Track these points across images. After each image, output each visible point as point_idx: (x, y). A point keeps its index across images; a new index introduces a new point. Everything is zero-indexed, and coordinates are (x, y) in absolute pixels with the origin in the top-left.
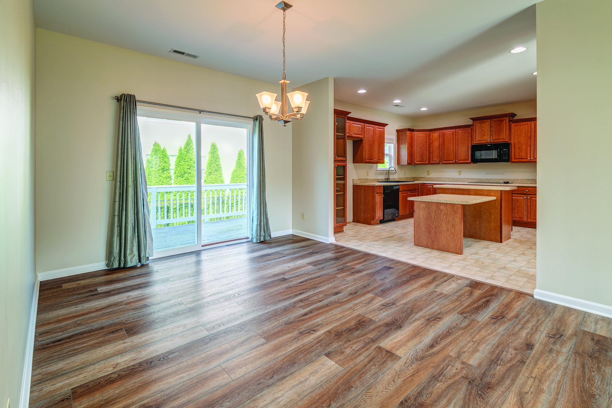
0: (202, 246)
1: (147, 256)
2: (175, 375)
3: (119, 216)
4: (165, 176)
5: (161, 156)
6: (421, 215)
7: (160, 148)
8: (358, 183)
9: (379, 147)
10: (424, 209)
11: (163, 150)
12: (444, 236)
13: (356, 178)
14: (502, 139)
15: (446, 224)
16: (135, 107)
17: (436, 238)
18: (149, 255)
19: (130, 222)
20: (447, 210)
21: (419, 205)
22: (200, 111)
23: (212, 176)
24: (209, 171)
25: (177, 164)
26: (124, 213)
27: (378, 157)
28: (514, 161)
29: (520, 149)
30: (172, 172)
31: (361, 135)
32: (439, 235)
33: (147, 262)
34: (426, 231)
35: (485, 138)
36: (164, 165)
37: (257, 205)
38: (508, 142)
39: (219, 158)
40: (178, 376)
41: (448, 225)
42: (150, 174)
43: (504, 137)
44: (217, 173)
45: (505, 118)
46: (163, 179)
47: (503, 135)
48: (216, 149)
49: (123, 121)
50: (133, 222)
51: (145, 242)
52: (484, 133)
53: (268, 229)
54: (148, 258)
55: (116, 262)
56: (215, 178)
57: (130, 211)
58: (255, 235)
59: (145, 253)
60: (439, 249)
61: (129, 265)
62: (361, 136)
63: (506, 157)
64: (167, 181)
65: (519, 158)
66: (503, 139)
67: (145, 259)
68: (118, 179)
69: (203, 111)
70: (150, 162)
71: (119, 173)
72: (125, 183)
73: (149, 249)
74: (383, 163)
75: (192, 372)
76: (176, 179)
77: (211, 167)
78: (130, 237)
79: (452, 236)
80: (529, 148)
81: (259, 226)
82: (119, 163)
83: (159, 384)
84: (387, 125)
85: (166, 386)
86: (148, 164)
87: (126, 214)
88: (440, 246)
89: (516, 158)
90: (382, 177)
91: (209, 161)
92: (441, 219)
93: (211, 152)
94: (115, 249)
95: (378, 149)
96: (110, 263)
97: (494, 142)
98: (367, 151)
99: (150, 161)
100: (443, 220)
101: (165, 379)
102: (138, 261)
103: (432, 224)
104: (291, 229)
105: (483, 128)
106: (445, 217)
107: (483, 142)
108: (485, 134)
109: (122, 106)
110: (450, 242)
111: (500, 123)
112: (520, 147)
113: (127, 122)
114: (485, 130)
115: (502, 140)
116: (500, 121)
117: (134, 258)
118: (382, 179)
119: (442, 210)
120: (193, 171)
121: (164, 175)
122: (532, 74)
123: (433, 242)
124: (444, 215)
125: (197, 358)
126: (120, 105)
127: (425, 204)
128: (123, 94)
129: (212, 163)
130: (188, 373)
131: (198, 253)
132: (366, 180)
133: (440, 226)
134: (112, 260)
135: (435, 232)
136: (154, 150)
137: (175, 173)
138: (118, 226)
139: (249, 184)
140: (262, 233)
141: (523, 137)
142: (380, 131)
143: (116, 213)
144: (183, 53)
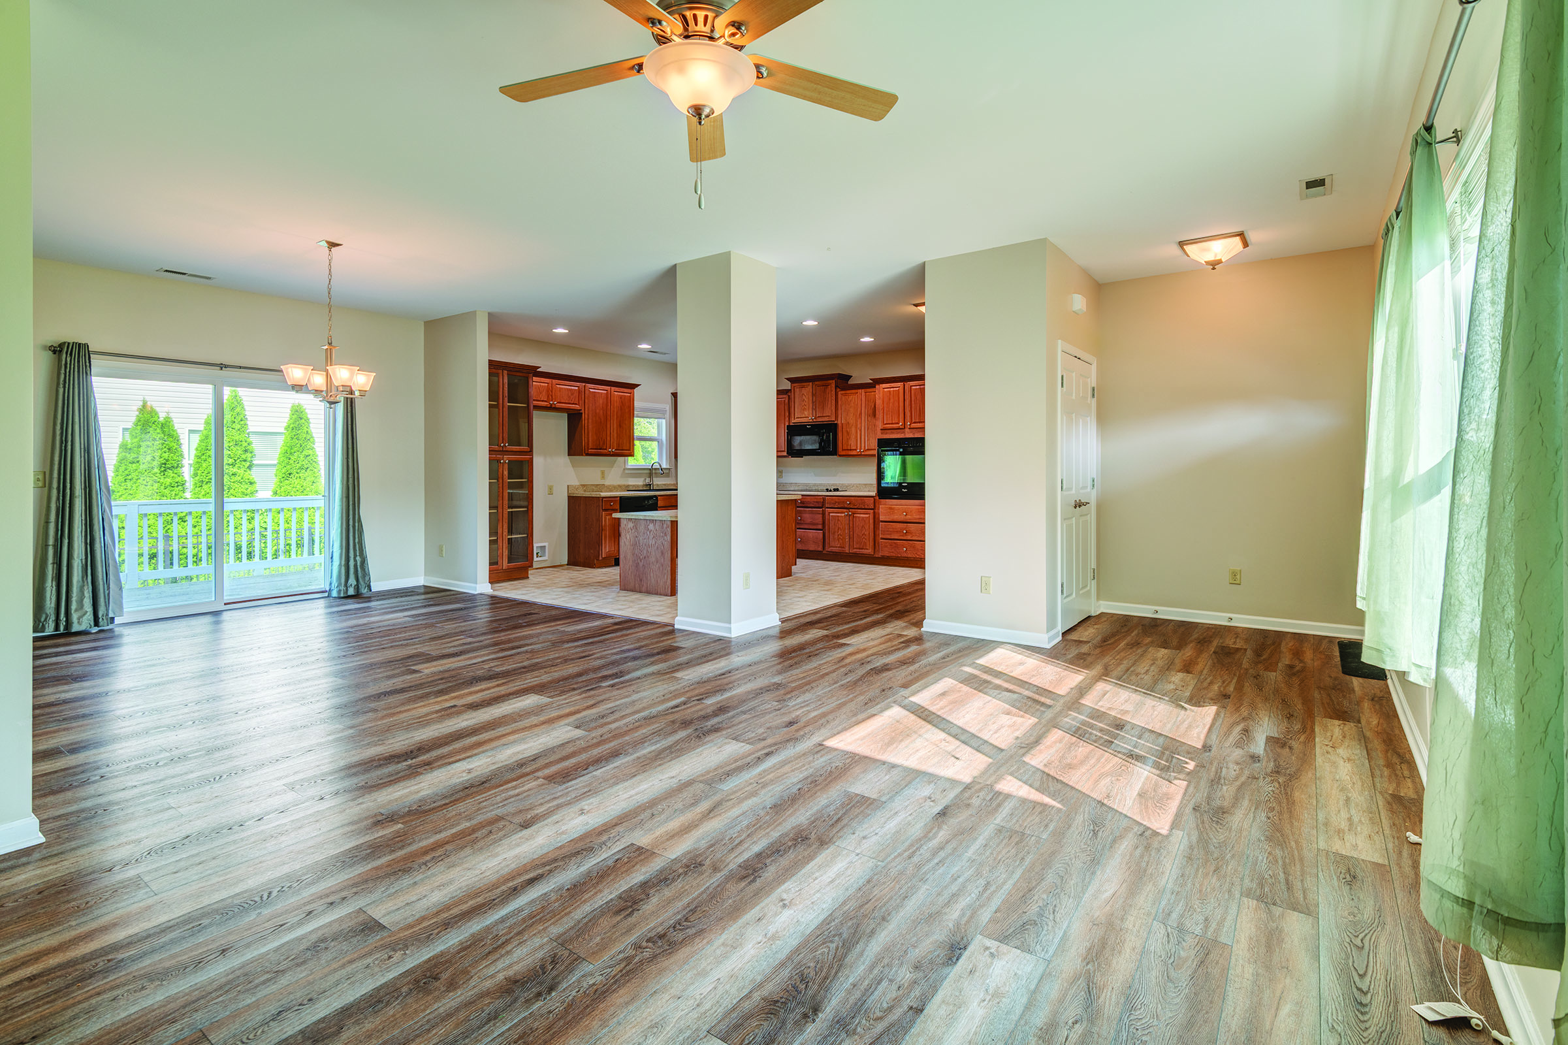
0: (225, 604)
1: (111, 615)
3: (55, 546)
4: (168, 481)
5: (159, 436)
7: (156, 419)
8: (580, 493)
9: (620, 426)
10: (632, 530)
11: (163, 422)
12: (653, 570)
13: (575, 482)
14: (826, 416)
16: (88, 364)
17: (645, 575)
18: (114, 614)
19: (78, 557)
20: (656, 530)
21: (625, 525)
22: (222, 366)
23: (293, 480)
24: (284, 471)
25: (200, 454)
26: (66, 541)
27: (618, 445)
28: (842, 454)
29: (848, 435)
30: (187, 472)
31: (576, 404)
32: (647, 569)
33: (110, 626)
35: (805, 413)
36: (166, 456)
37: (339, 530)
38: (833, 421)
39: (311, 440)
41: (657, 553)
42: (130, 477)
44: (307, 474)
45: (831, 381)
46: (163, 487)
47: (829, 410)
48: (303, 421)
49: (64, 387)
50: (84, 558)
51: (107, 592)
52: (805, 405)
53: (366, 574)
54: (113, 619)
55: (50, 623)
56: (299, 487)
57: (78, 537)
58: (335, 584)
59: (107, 610)
60: (647, 592)
61: (76, 628)
62: (577, 407)
63: (831, 447)
64: (174, 493)
65: (846, 450)
66: (828, 416)
67: (107, 619)
68: (55, 485)
69: (226, 366)
70: (130, 449)
71: (55, 475)
72: (68, 491)
73: (115, 603)
74: (632, 455)
76: (197, 489)
77: (291, 462)
78: (78, 582)
79: (662, 569)
81: (343, 569)
82: (57, 459)
84: (638, 385)
86: (124, 454)
87: (69, 543)
88: (649, 586)
89: (842, 448)
90: (640, 482)
91: (286, 448)
93: (292, 426)
94: (48, 602)
95: (617, 430)
96: (39, 624)
97: (814, 421)
98: (590, 434)
99: (129, 447)
100: (651, 547)
102: (92, 623)
103: (640, 554)
104: (423, 577)
107: (803, 421)
108: (805, 408)
109: (63, 362)
110: (659, 579)
111: (824, 389)
112: (848, 430)
113: (73, 389)
114: (805, 399)
115: (826, 419)
116: (825, 385)
117: (85, 617)
118: (638, 486)
119: (651, 530)
120: (242, 470)
121: (167, 479)
123: (642, 581)
124: (653, 539)
126: (60, 360)
127: (633, 523)
128: (65, 343)
129: (292, 451)
131: (216, 613)
132: (601, 487)
133: (648, 555)
134: (43, 620)
135: (643, 565)
136: (139, 421)
137: (196, 475)
138: (53, 563)
139: (327, 494)
140: (352, 581)
142: (621, 397)
143: (51, 541)
144: (185, 274)
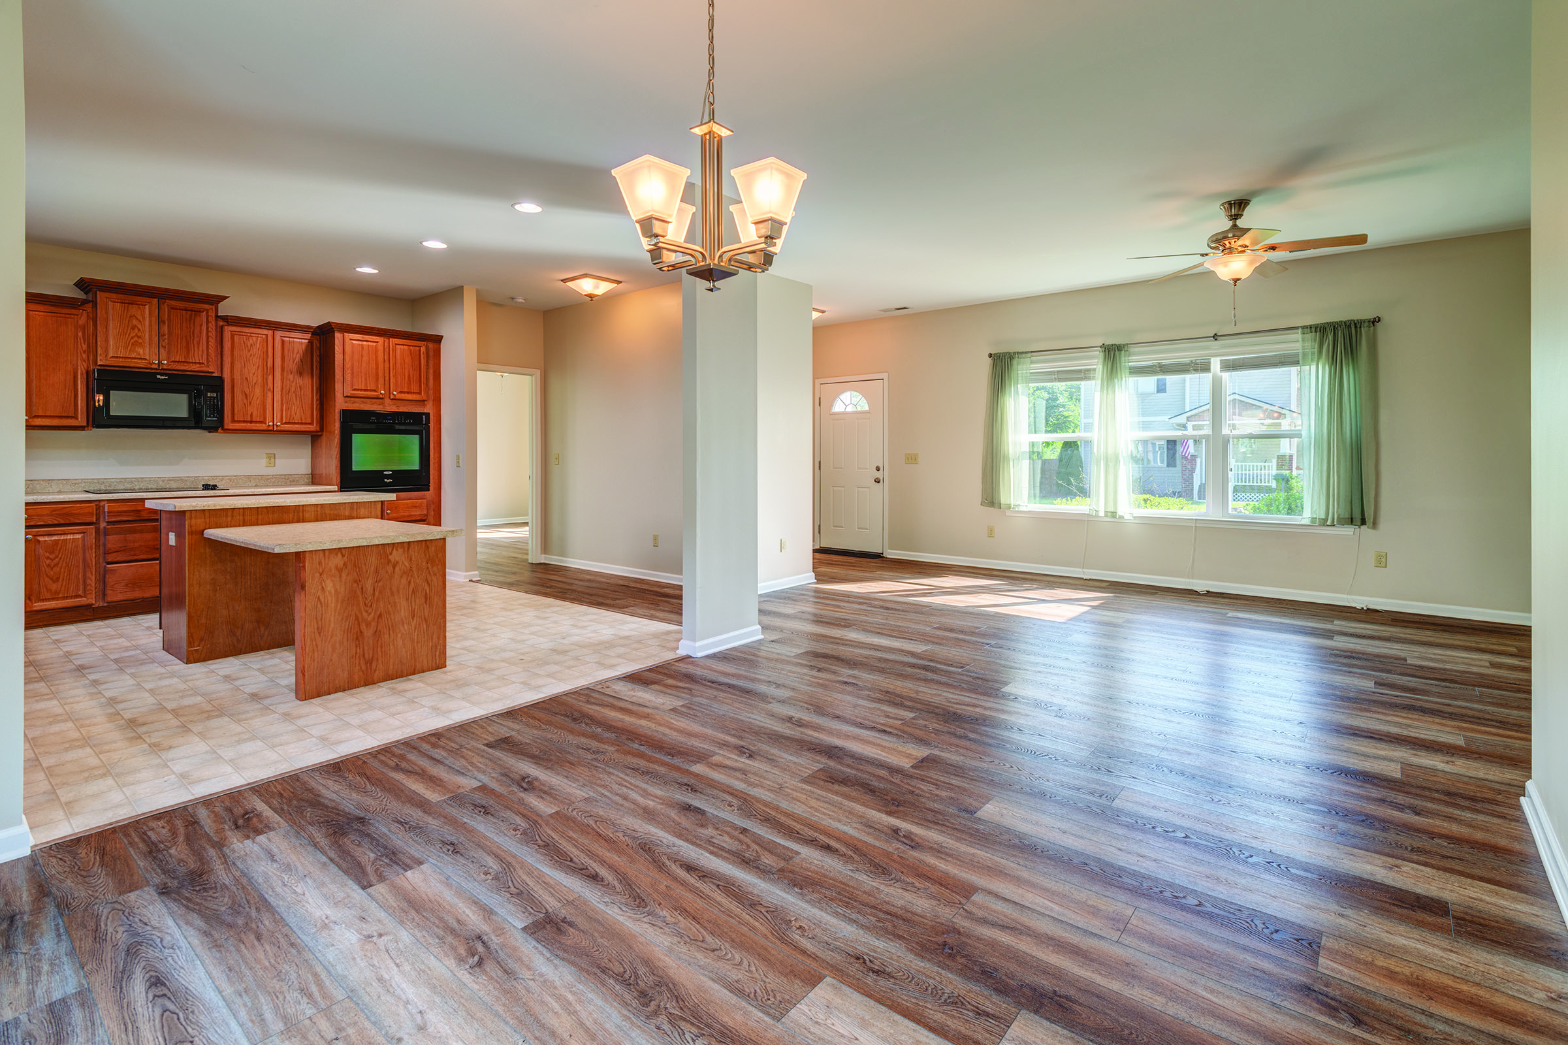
2: (1218, 1009)
6: (330, 592)
10: (340, 571)
12: (402, 634)
14: (195, 363)
15: (407, 599)
17: (379, 650)
20: (411, 560)
21: (320, 563)
28: (231, 427)
29: (247, 398)
32: (386, 636)
34: (345, 640)
35: (141, 351)
38: (214, 375)
40: (1214, 999)
41: (413, 599)
43: (200, 360)
45: (206, 306)
47: (200, 353)
52: (139, 337)
60: (388, 677)
63: (214, 417)
65: (244, 422)
66: (199, 363)
75: (1179, 981)
79: (425, 626)
80: (270, 395)
83: (1267, 1023)
85: (1259, 1007)
88: (391, 667)
89: (236, 419)
92: (395, 590)
97: (170, 367)
100: (398, 591)
101: (1248, 1021)
103: (367, 612)
105: (135, 322)
106: (404, 581)
107: (132, 365)
108: (140, 341)
110: (419, 646)
111: (191, 316)
112: (247, 391)
114: (140, 327)
115: (195, 368)
116: (192, 311)
119: (397, 562)
122: (421, 243)
123: (371, 663)
124: (401, 577)
125: (1135, 994)
127: (343, 556)
130: (1189, 986)
133: (390, 609)
135: (376, 632)
141: (256, 367)
